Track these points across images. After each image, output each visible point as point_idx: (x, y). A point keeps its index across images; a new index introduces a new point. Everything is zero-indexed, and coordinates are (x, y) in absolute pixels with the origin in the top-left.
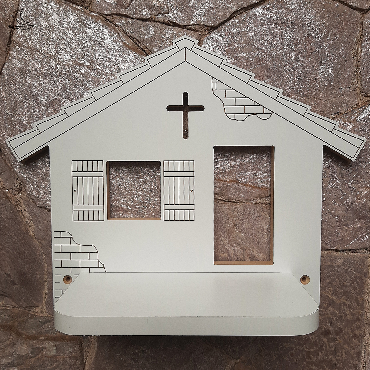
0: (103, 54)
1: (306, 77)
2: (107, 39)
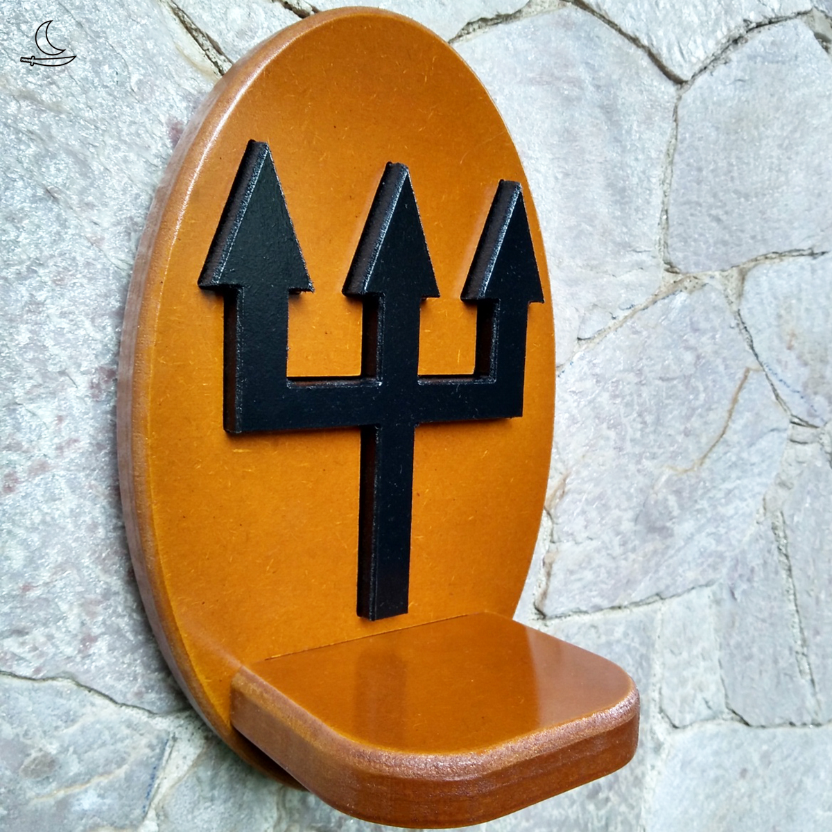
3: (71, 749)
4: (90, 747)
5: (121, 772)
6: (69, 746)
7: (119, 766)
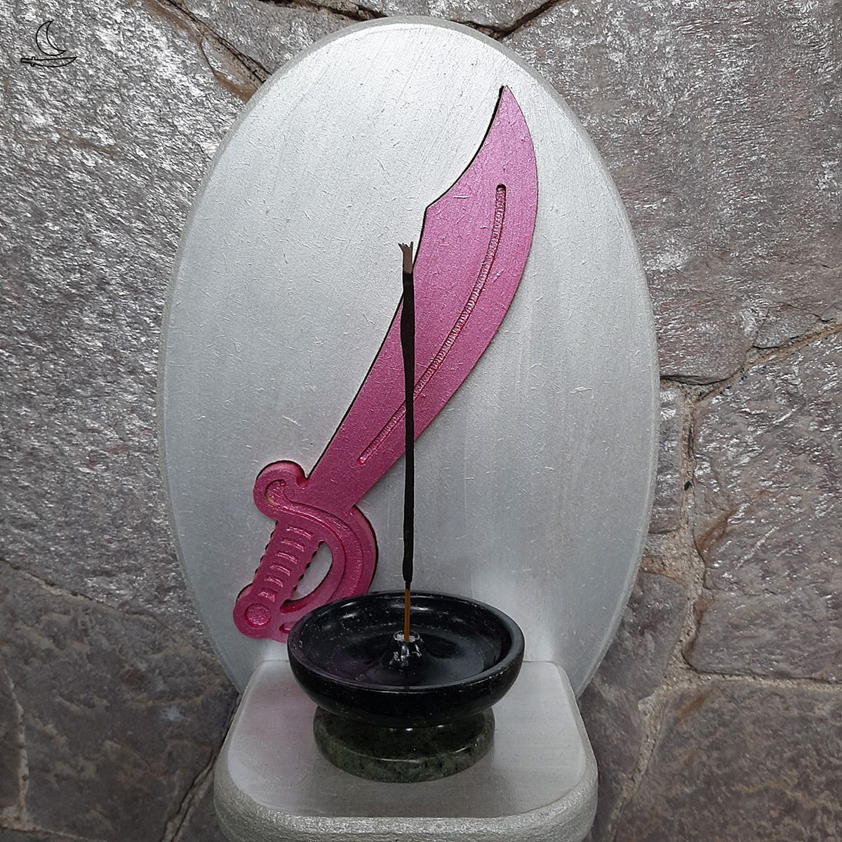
0: (152, 111)
1: (777, 194)
2: (164, 63)
3: (157, 671)
4: (173, 674)
5: (199, 700)
6: (155, 667)
7: (198, 695)
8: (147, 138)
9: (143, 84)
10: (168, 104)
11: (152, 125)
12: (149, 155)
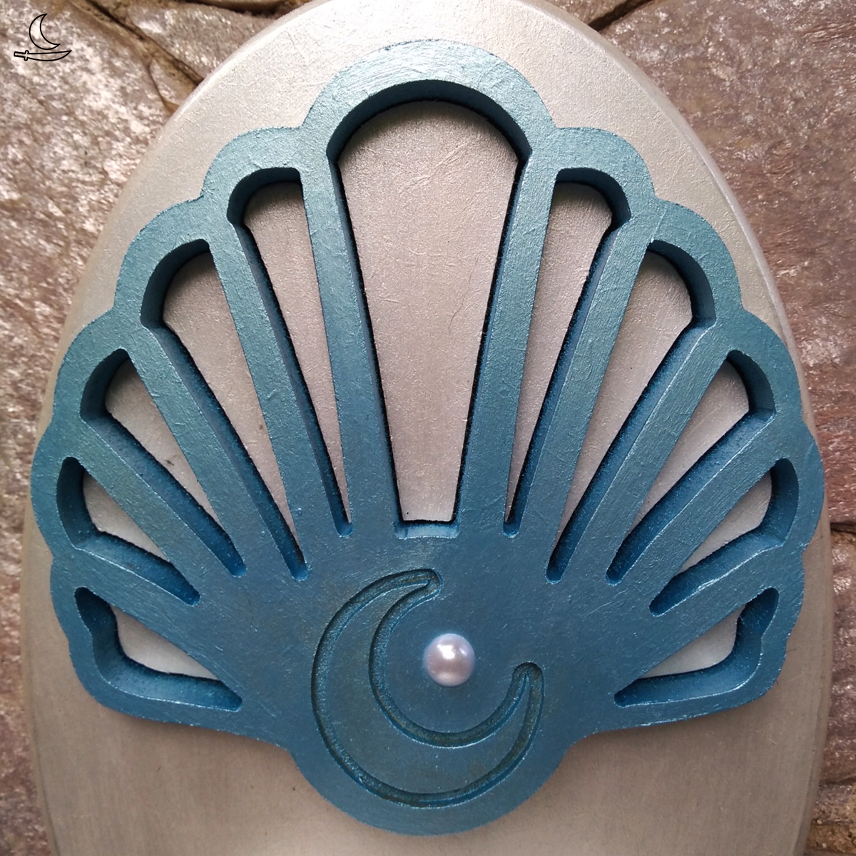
0: (75, 153)
8: (64, 189)
9: (65, 118)
10: (97, 144)
11: (73, 171)
12: (67, 212)
